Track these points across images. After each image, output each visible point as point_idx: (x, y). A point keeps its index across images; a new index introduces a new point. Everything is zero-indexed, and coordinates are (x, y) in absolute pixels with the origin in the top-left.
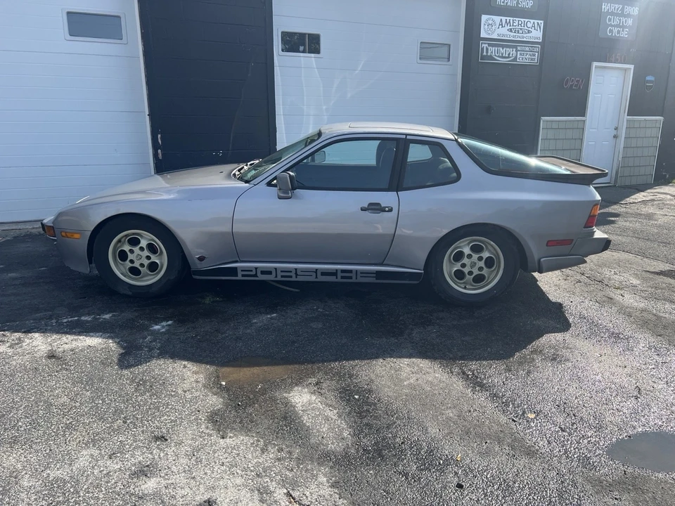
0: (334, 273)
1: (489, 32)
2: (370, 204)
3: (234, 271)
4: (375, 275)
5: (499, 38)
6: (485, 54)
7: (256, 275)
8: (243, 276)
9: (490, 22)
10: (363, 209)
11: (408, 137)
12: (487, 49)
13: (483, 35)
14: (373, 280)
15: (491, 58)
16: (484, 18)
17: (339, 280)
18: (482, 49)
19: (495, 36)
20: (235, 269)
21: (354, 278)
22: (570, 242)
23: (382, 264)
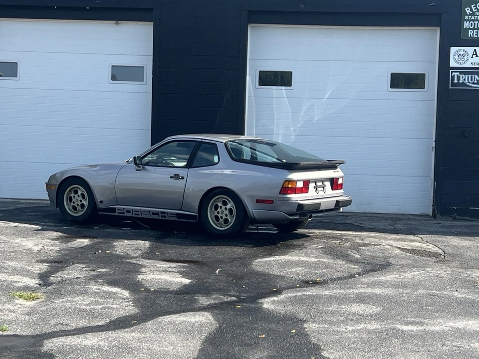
0: (157, 214)
1: (461, 61)
2: (175, 175)
3: (114, 210)
4: (176, 216)
5: (473, 66)
6: (456, 81)
7: (123, 213)
8: (119, 213)
9: (462, 53)
10: (171, 177)
11: (202, 140)
12: (458, 77)
13: (453, 64)
14: (175, 219)
15: (463, 84)
16: (453, 50)
17: (160, 218)
18: (453, 77)
19: (468, 65)
20: (115, 208)
21: (167, 217)
22: (272, 202)
23: (181, 210)
